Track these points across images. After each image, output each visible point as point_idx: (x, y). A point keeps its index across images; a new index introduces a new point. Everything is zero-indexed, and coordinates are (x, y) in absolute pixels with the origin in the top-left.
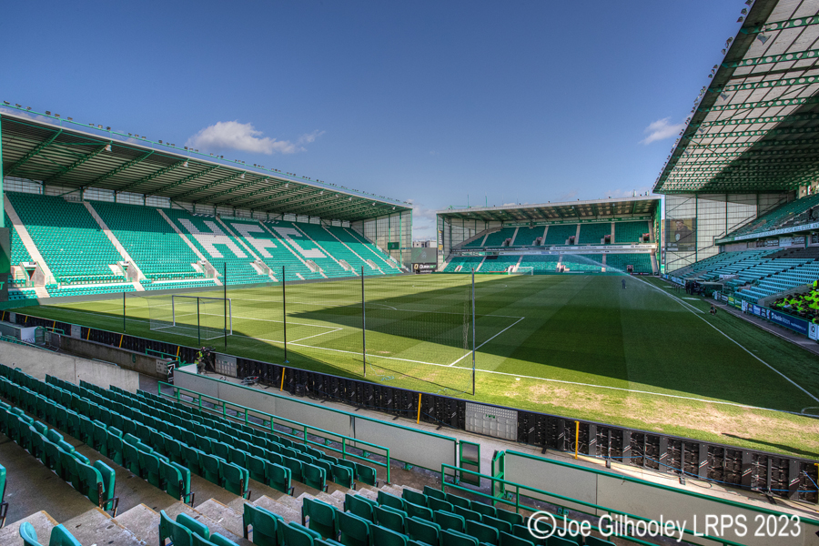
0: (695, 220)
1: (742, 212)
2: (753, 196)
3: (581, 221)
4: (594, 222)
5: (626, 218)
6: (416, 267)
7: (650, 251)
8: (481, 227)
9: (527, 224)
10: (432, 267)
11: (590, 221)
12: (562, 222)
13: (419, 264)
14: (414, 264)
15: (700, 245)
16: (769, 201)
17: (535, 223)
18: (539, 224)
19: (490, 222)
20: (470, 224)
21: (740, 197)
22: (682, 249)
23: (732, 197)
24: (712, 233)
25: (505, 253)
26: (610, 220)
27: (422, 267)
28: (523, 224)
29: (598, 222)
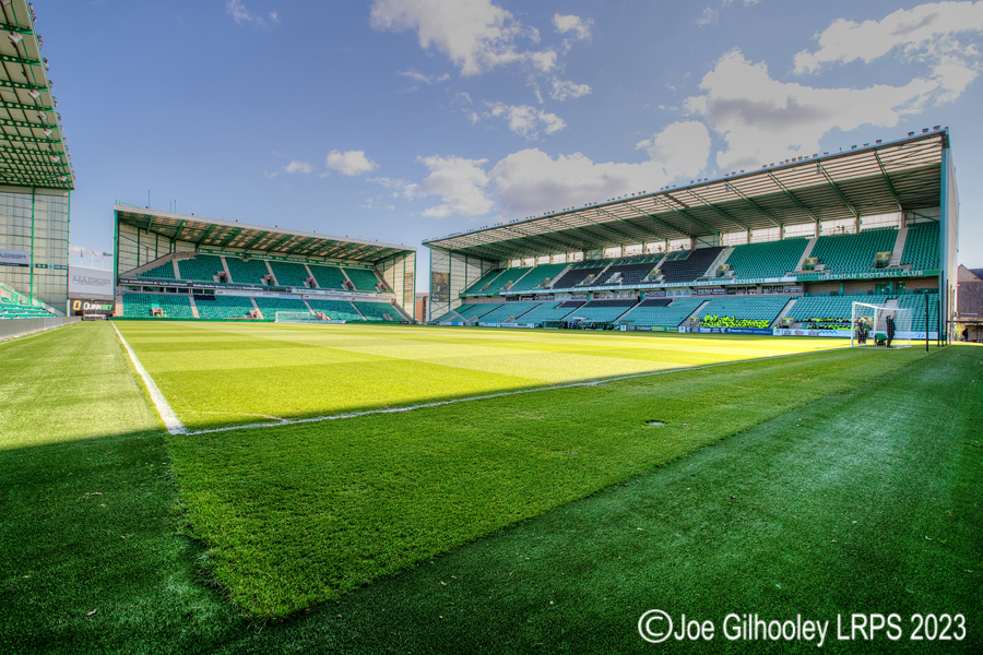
0: (449, 274)
1: (475, 272)
2: (479, 261)
3: (308, 261)
4: (322, 264)
5: (352, 265)
6: (78, 305)
7: (390, 301)
8: (164, 247)
9: (237, 254)
10: (106, 307)
11: (318, 262)
12: (285, 258)
13: (83, 300)
14: (73, 300)
15: (452, 298)
16: (488, 266)
17: (250, 255)
18: (254, 257)
19: (178, 243)
20: (148, 239)
21: (474, 261)
22: (442, 300)
23: (469, 260)
24: (458, 288)
25: (225, 293)
26: (338, 264)
27: (88, 307)
28: (231, 253)
29: (326, 264)
